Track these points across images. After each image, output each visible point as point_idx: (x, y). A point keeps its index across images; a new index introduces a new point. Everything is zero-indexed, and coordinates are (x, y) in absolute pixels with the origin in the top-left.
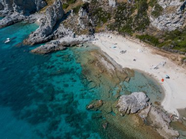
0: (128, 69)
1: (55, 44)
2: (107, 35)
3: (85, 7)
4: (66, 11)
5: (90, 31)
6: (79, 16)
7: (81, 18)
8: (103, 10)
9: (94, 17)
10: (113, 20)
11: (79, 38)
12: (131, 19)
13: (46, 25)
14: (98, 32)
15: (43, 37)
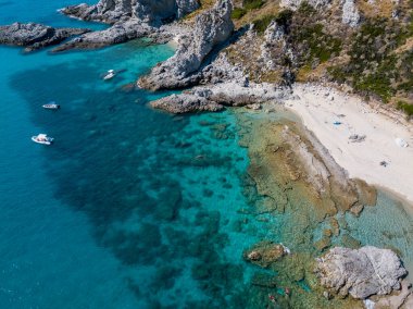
0: (363, 184)
1: (201, 95)
2: (324, 92)
3: (284, 20)
4: (238, 24)
5: (284, 76)
6: (264, 40)
7: (268, 45)
8: (324, 30)
9: (300, 46)
10: (344, 58)
11: (257, 90)
12: (393, 59)
13: (190, 51)
14: (303, 82)
15: (180, 77)
